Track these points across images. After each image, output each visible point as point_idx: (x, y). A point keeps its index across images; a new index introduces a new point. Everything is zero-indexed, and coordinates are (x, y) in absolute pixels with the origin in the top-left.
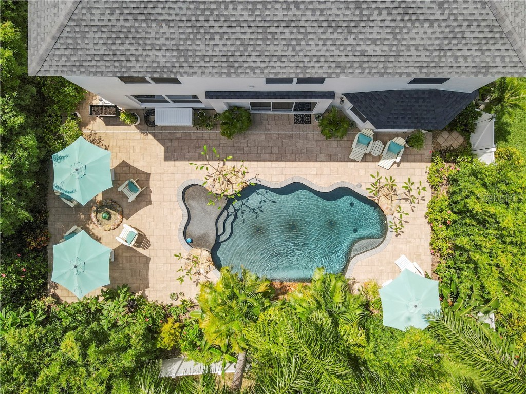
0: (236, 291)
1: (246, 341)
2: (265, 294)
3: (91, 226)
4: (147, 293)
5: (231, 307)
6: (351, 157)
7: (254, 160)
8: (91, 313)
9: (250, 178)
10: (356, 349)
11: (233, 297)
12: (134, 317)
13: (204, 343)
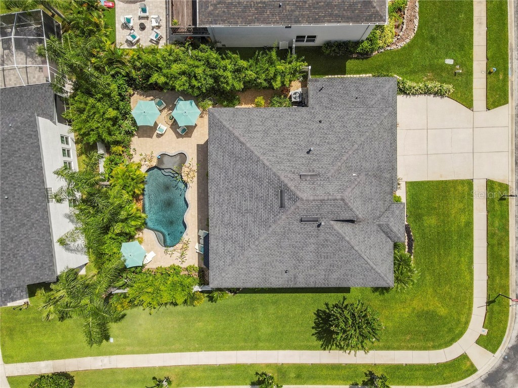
0: (135, 181)
1: (115, 186)
2: (134, 192)
3: (166, 110)
4: (136, 137)
5: (128, 179)
6: (200, 230)
7: (198, 186)
8: (126, 114)
9: (190, 184)
10: (112, 229)
11: (133, 179)
12: (124, 134)
13: (113, 166)
